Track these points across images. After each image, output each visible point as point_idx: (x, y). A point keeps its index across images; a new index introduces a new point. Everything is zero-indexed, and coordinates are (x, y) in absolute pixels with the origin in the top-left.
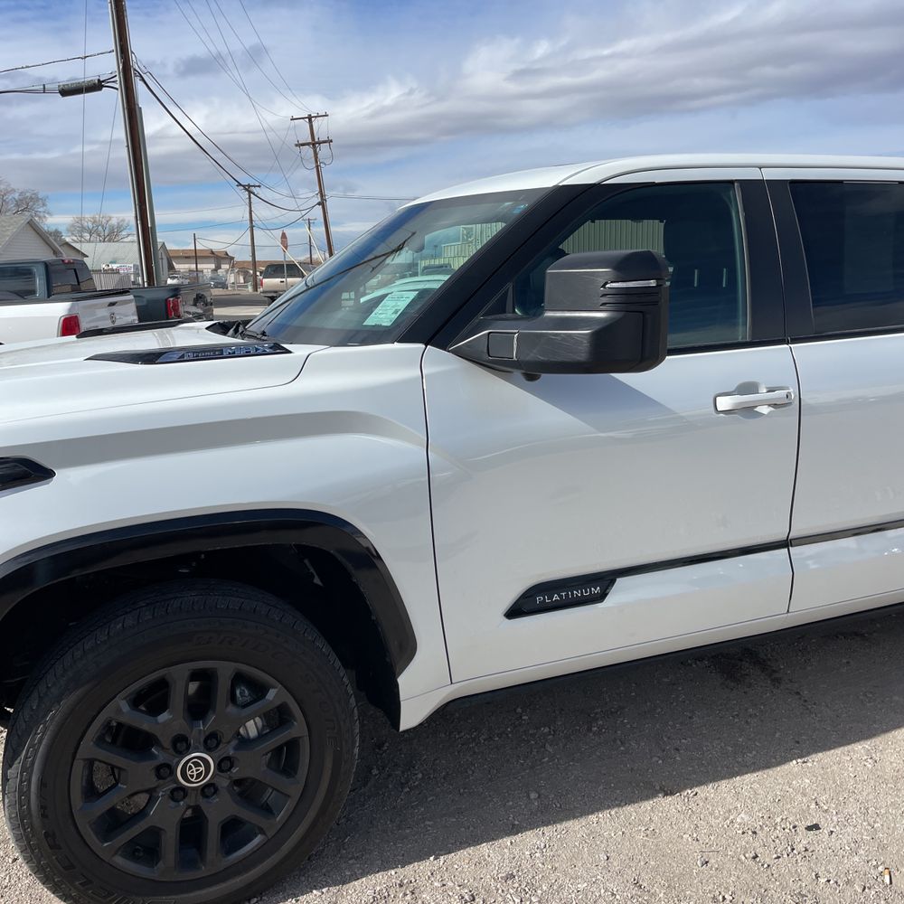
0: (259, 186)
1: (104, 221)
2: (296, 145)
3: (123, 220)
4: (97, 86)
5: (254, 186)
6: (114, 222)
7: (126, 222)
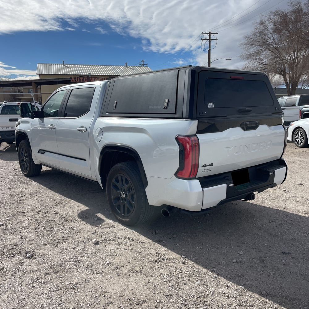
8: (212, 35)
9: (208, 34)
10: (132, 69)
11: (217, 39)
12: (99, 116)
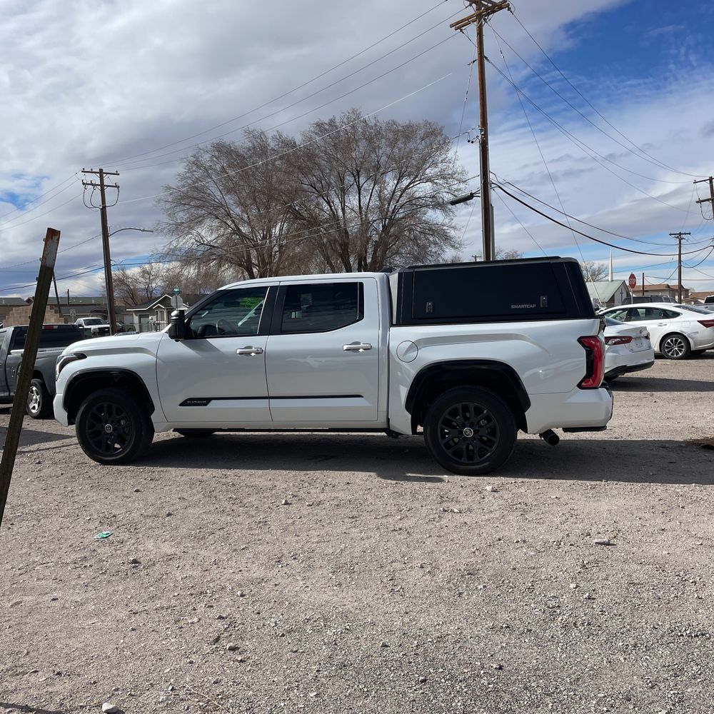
0: (689, 234)
1: (588, 266)
2: (697, 202)
3: (603, 265)
4: (471, 196)
5: (685, 234)
6: (596, 266)
7: (605, 266)
8: (106, 177)
9: (98, 173)
11: (118, 187)
12: (392, 325)
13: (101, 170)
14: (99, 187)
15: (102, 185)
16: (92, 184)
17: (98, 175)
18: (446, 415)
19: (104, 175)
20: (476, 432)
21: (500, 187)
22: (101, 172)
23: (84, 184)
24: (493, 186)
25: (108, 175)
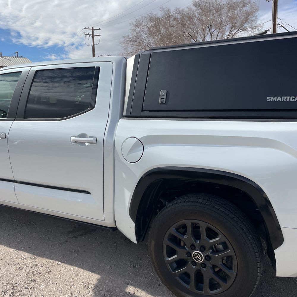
8: (95, 31)
9: (91, 29)
10: (9, 60)
11: (100, 36)
12: (122, 116)
13: (93, 28)
14: (92, 36)
15: (93, 35)
16: (89, 35)
17: (91, 30)
18: (172, 230)
19: (94, 30)
20: (207, 258)
21: (283, 27)
22: (93, 29)
23: (85, 34)
24: (279, 26)
25: (96, 30)
